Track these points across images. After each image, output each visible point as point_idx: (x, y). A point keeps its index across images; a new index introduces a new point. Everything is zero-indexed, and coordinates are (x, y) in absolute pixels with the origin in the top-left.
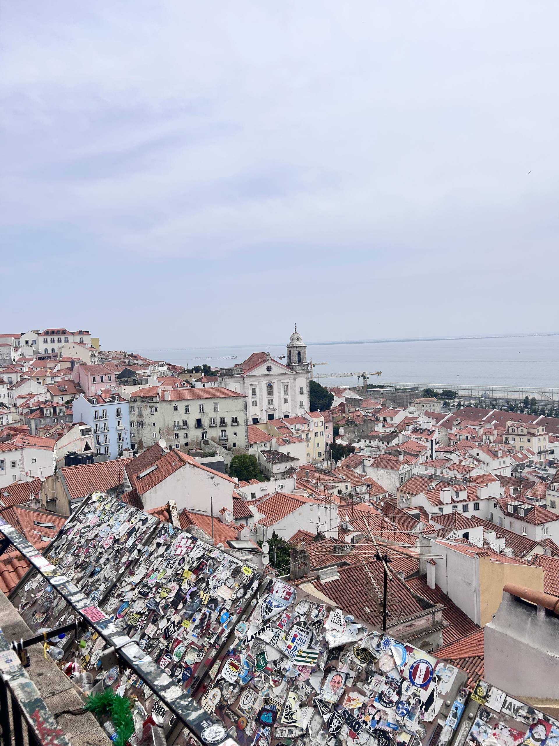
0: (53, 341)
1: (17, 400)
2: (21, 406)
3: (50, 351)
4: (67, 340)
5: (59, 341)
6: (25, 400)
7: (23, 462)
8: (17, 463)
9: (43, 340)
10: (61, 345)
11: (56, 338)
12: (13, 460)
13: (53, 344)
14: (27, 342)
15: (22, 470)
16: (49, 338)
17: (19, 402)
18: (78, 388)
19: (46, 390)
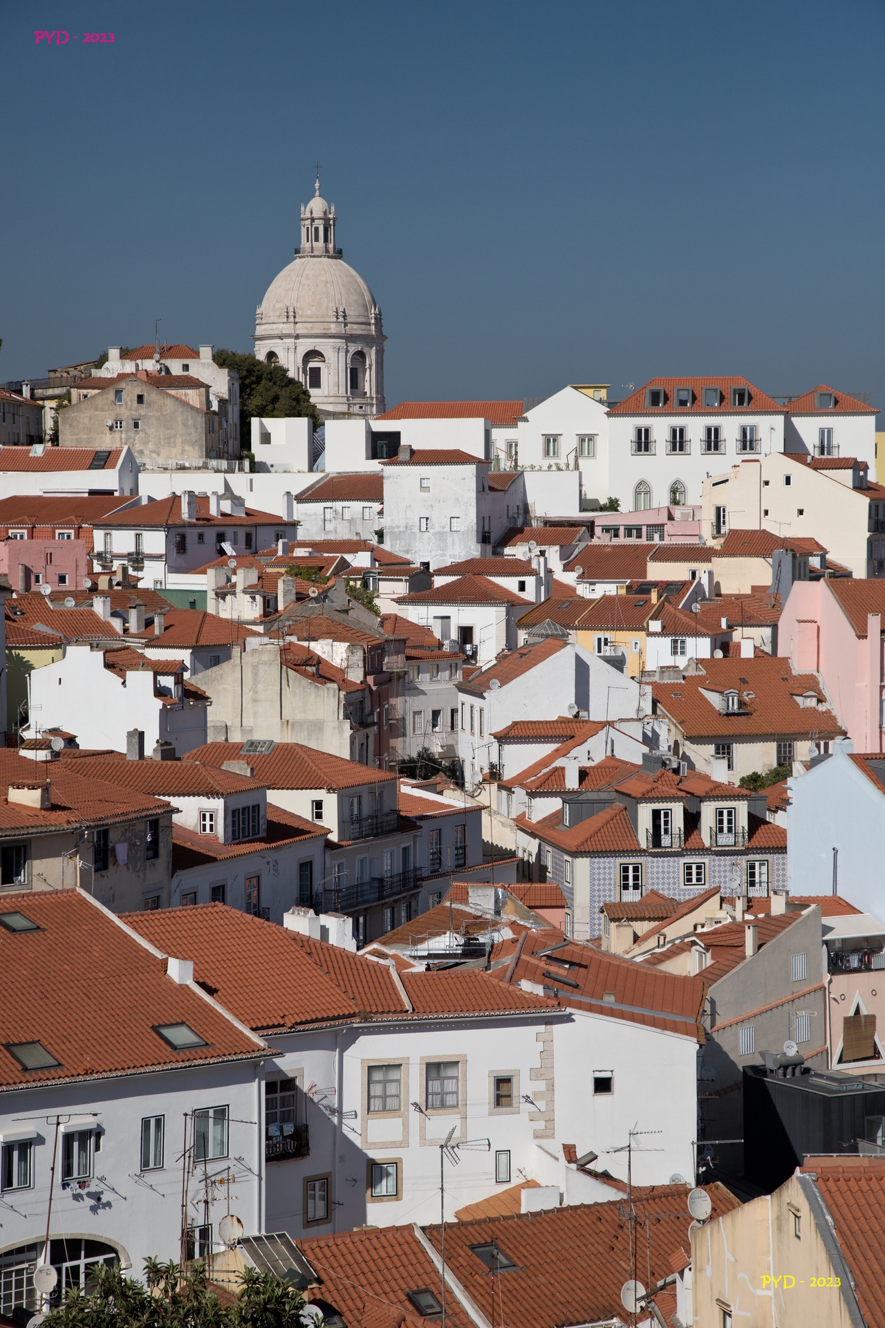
0: (678, 442)
1: (509, 749)
2: (520, 780)
3: (661, 498)
4: (748, 442)
5: (713, 441)
6: (546, 749)
7: (551, 1088)
8: (524, 1086)
9: (632, 436)
10: (719, 464)
11: (695, 427)
12: (503, 1069)
13: (678, 459)
14: (551, 441)
15: (541, 1125)
16: (660, 427)
17: (519, 758)
18: (812, 703)
19: (647, 707)
